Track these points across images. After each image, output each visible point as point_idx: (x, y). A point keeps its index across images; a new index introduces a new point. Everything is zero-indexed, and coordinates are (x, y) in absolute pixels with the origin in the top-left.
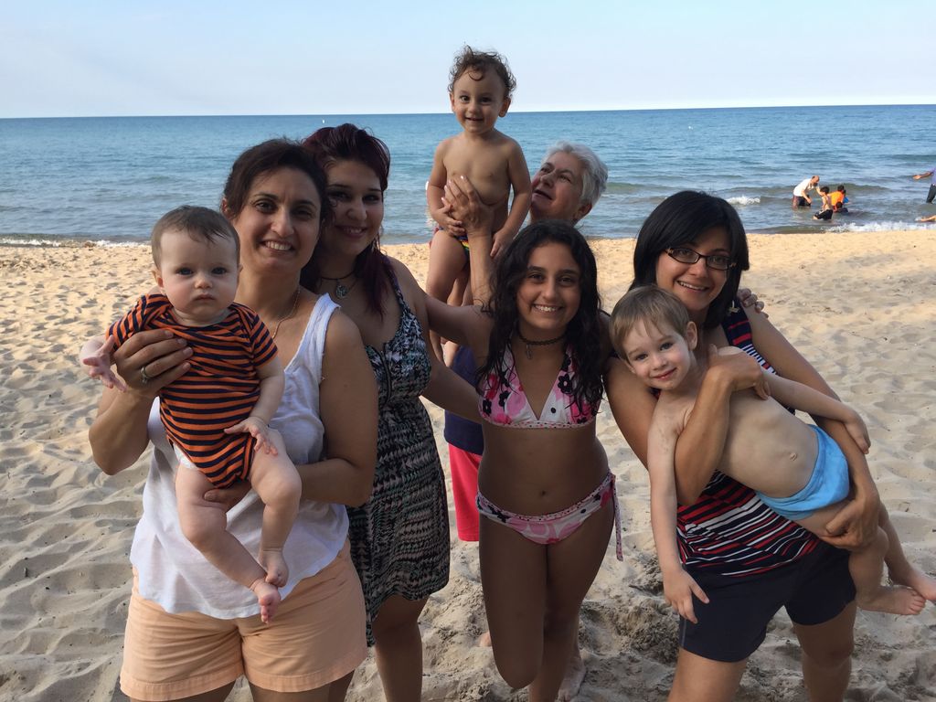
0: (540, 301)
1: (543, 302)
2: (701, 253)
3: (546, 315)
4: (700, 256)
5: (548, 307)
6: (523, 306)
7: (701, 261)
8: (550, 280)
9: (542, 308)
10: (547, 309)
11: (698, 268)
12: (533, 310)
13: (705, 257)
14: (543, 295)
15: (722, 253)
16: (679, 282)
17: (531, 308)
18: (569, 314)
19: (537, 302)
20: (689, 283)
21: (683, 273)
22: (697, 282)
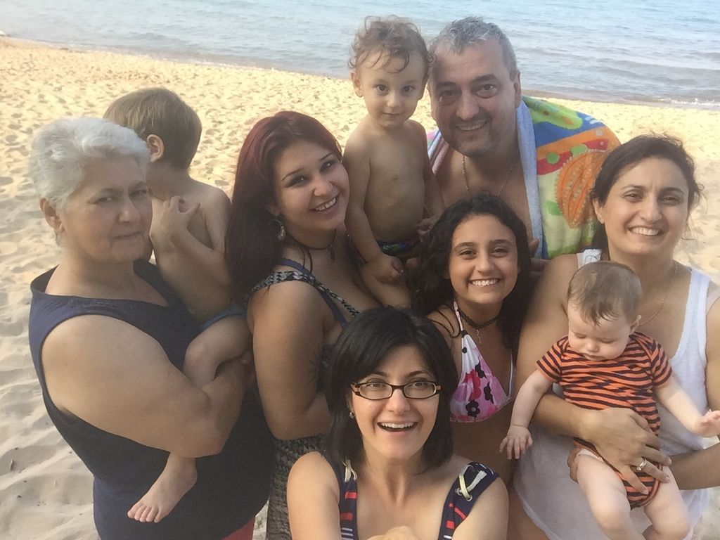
0: (476, 276)
1: (479, 276)
2: (395, 383)
3: (485, 288)
4: (394, 388)
5: (485, 280)
6: (457, 284)
7: (397, 393)
8: (483, 253)
9: (479, 283)
10: (485, 283)
11: (396, 401)
12: (470, 286)
13: (401, 387)
14: (477, 269)
15: (419, 376)
17: (467, 286)
18: (510, 283)
19: (472, 278)
20: (391, 423)
22: (400, 419)
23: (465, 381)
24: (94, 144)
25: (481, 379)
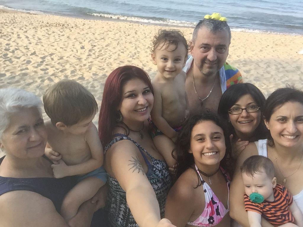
8: (208, 139)
13: (245, 109)
16: (239, 122)
17: (201, 156)
21: (238, 118)
23: (207, 207)
24: (13, 105)
25: (214, 205)
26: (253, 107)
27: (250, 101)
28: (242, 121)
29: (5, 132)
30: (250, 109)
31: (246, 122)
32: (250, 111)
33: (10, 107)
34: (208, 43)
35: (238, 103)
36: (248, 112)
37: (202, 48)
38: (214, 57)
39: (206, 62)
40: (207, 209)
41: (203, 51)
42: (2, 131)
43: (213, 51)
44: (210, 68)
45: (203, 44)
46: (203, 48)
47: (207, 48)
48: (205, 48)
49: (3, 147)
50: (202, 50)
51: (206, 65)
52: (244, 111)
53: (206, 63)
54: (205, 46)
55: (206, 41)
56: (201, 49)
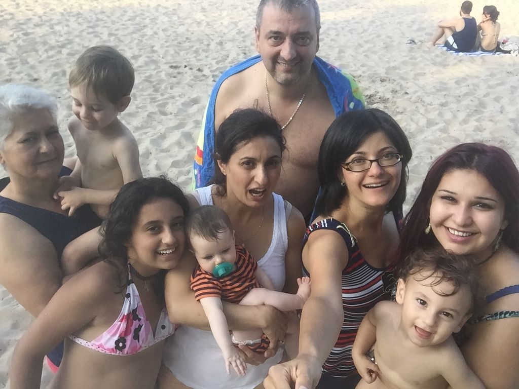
5: (170, 250)
8: (167, 229)
11: (374, 169)
13: (376, 161)
14: (164, 241)
16: (364, 186)
20: (373, 183)
21: (363, 179)
22: (378, 181)
23: (121, 321)
24: (17, 104)
25: (134, 321)
26: (390, 155)
27: (384, 145)
28: (369, 184)
29: (7, 139)
30: (385, 160)
31: (378, 185)
32: (385, 162)
33: (13, 106)
34: (280, 31)
35: (361, 150)
36: (380, 166)
37: (270, 38)
38: (291, 53)
39: (279, 61)
40: (119, 323)
41: (272, 44)
42: (3, 138)
43: (289, 44)
44: (287, 71)
45: (271, 32)
46: (273, 39)
47: (279, 38)
48: (276, 38)
49: (4, 162)
50: (272, 42)
51: (281, 67)
52: (374, 164)
53: (279, 63)
54: (275, 35)
55: (275, 27)
56: (270, 40)
